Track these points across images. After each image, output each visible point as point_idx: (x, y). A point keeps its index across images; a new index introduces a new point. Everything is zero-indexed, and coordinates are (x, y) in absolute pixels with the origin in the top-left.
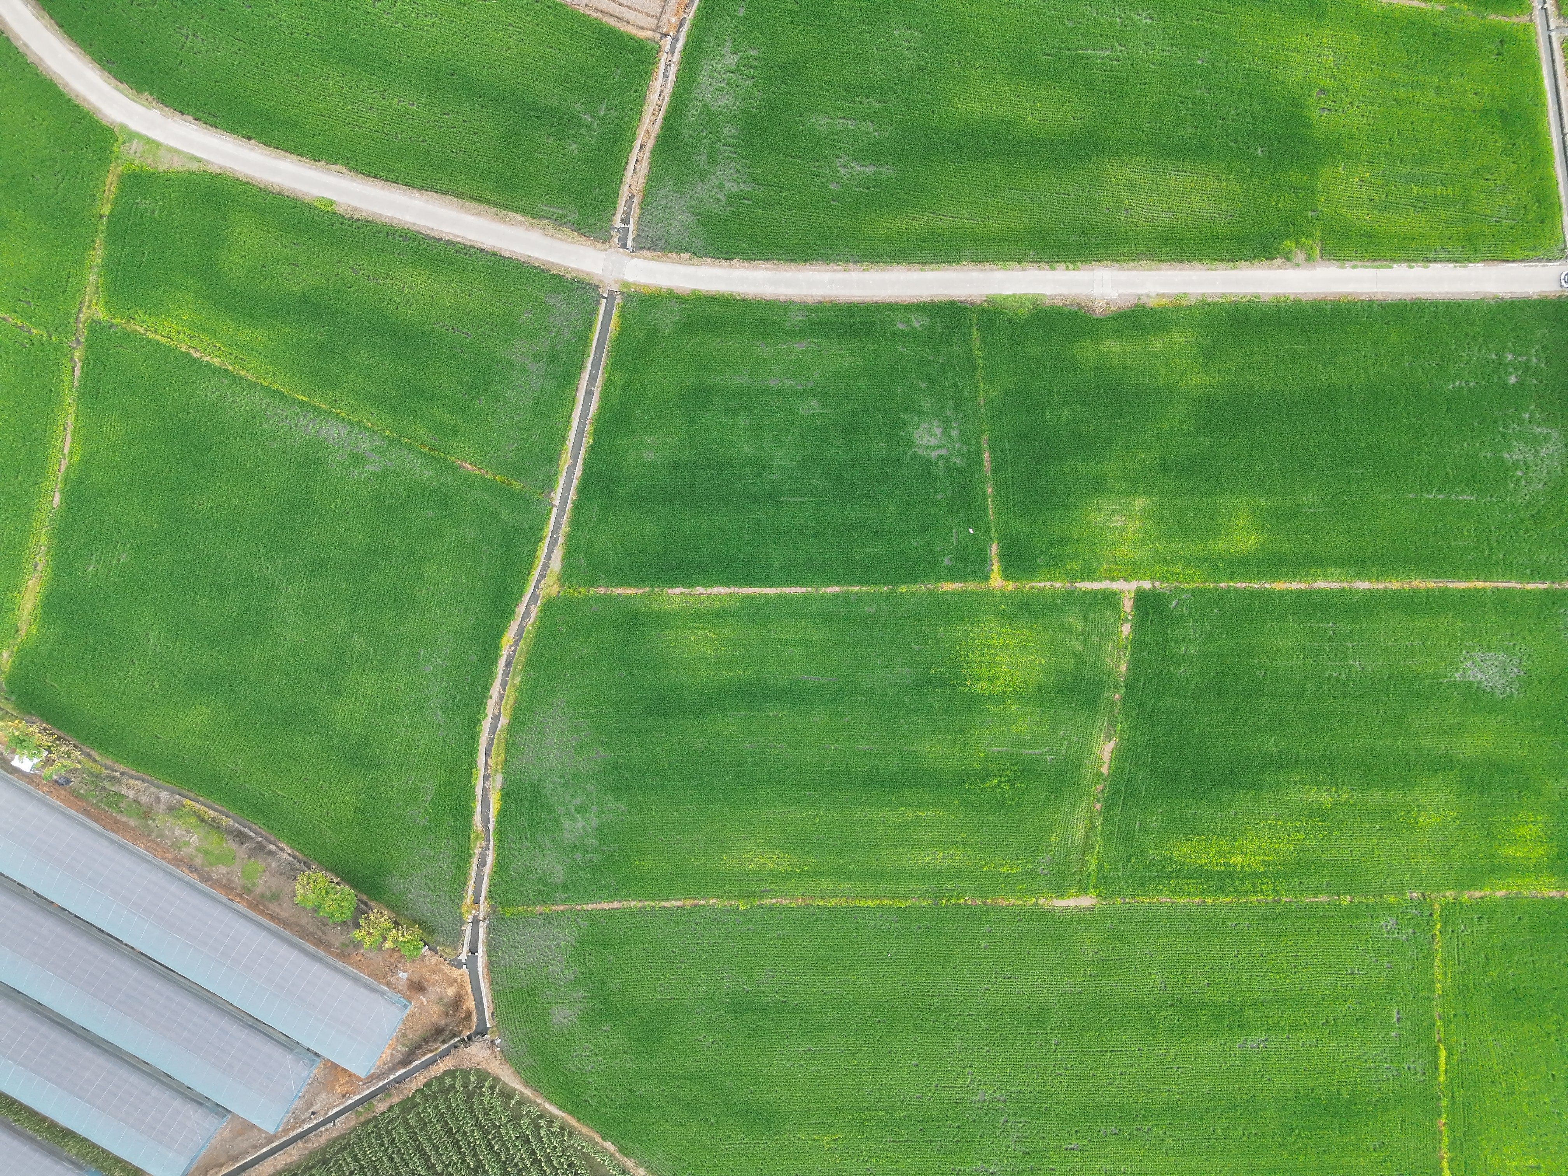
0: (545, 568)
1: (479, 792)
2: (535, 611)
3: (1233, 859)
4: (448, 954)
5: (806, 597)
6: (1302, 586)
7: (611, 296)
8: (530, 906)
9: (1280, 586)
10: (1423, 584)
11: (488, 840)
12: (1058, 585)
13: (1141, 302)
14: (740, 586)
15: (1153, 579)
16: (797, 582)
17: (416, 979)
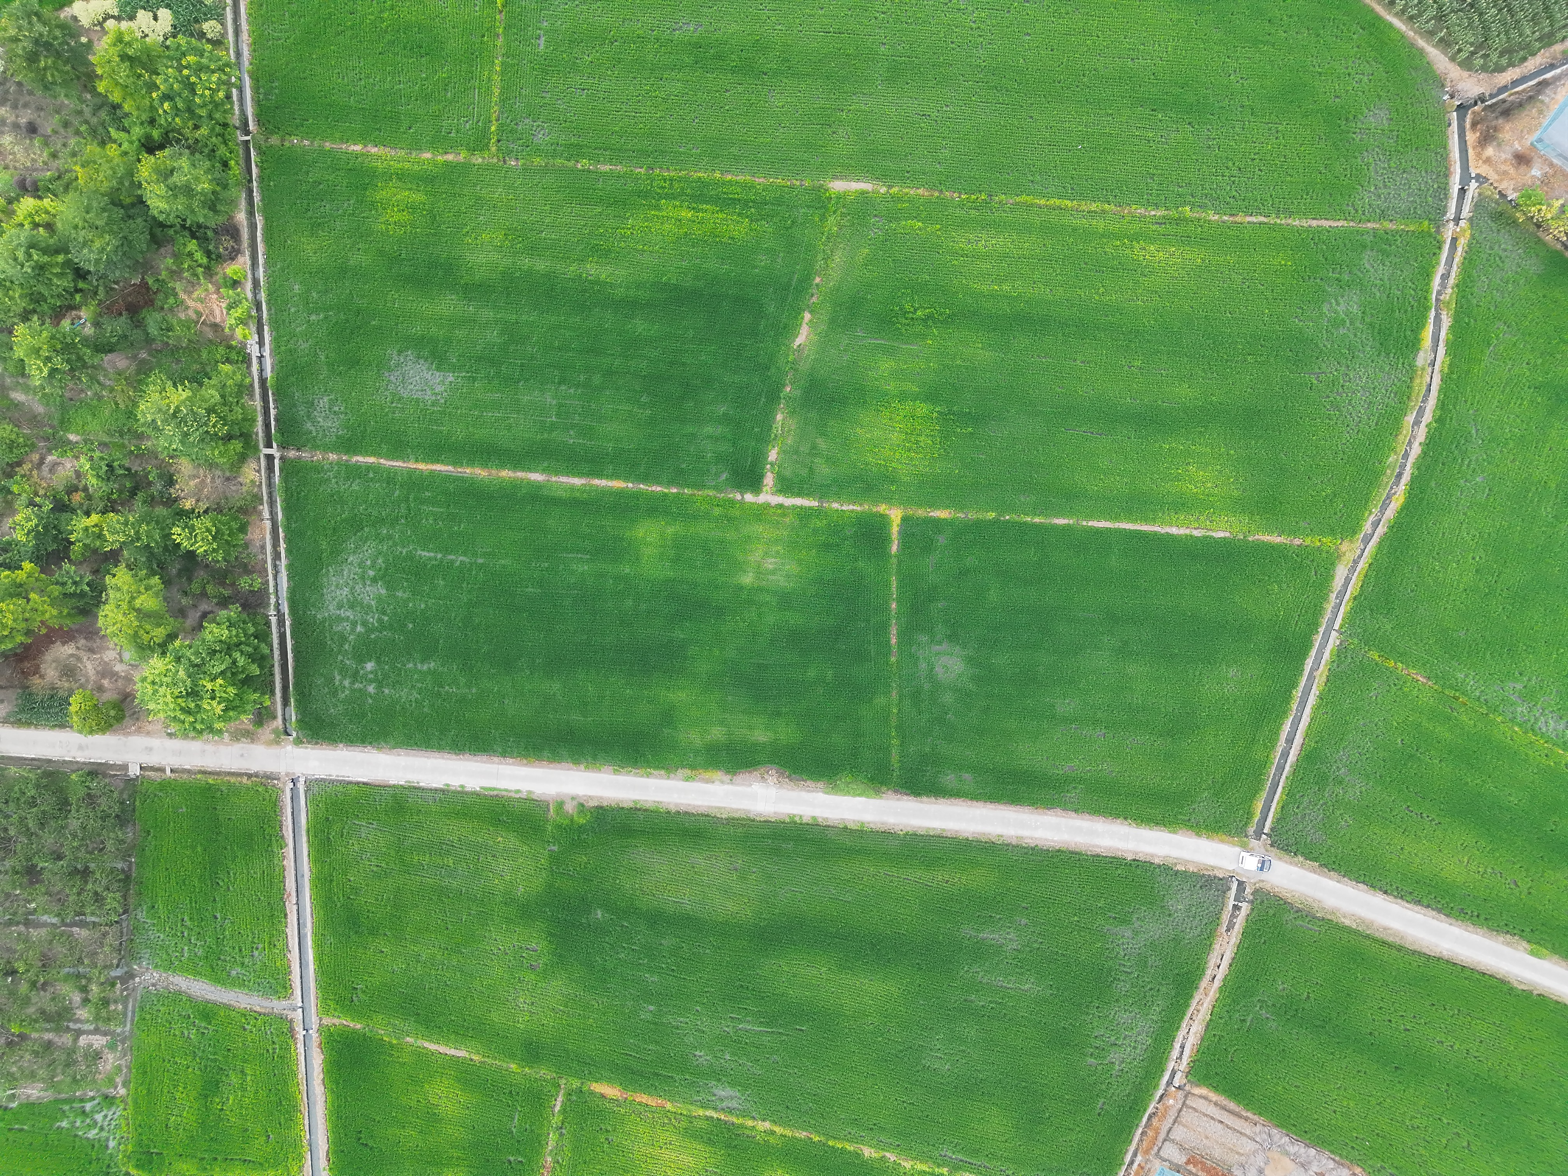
0: (1353, 569)
1: (1441, 350)
2: (1367, 527)
3: (690, 215)
4: (1489, 189)
5: (1091, 517)
6: (596, 482)
7: (1258, 834)
8: (1403, 230)
9: (617, 484)
10: (478, 473)
11: (1437, 300)
12: (835, 505)
13: (729, 777)
14: (1156, 533)
15: (742, 502)
16: (1098, 532)
17: (1523, 168)
